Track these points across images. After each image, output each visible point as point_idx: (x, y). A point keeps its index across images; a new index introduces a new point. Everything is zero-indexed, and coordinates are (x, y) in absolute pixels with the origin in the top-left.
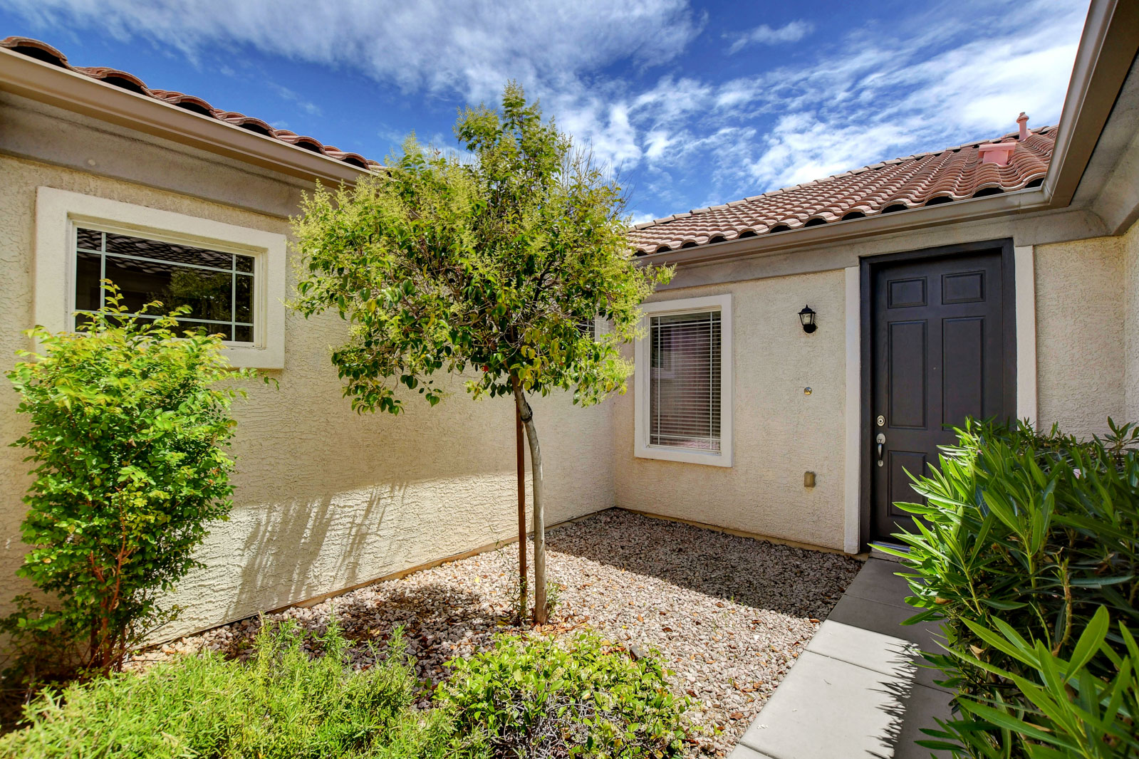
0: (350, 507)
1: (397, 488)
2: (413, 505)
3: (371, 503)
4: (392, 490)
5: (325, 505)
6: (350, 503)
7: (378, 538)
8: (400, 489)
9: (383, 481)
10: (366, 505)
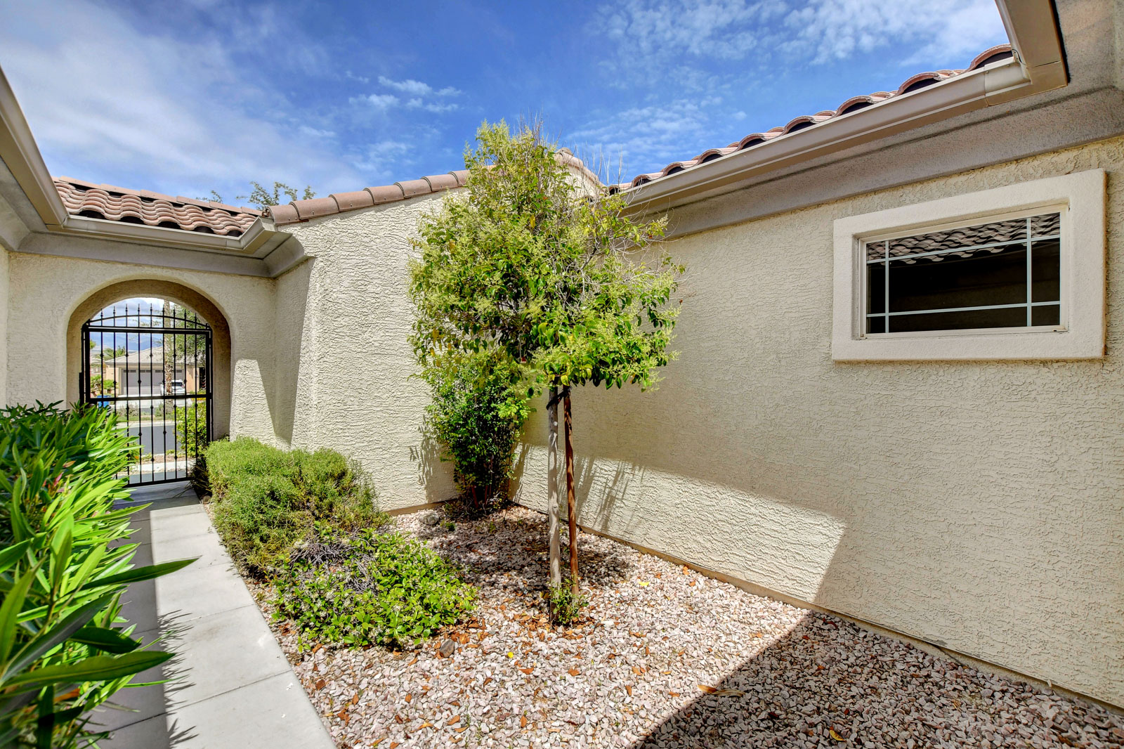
0: (606, 471)
1: (638, 467)
2: (652, 490)
3: (618, 473)
4: (633, 469)
5: (591, 463)
6: (606, 468)
7: (622, 505)
8: (640, 470)
9: (627, 459)
10: (615, 473)
